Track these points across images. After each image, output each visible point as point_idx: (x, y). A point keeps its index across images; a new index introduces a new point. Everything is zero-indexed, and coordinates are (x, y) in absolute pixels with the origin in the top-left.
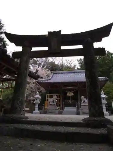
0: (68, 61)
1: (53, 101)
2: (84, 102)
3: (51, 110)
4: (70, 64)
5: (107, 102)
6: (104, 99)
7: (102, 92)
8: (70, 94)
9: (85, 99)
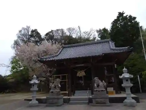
0: (87, 34)
1: (55, 87)
2: (98, 86)
3: (51, 100)
4: (89, 36)
5: (132, 85)
6: (127, 80)
7: (125, 69)
8: (81, 74)
9: (100, 81)
